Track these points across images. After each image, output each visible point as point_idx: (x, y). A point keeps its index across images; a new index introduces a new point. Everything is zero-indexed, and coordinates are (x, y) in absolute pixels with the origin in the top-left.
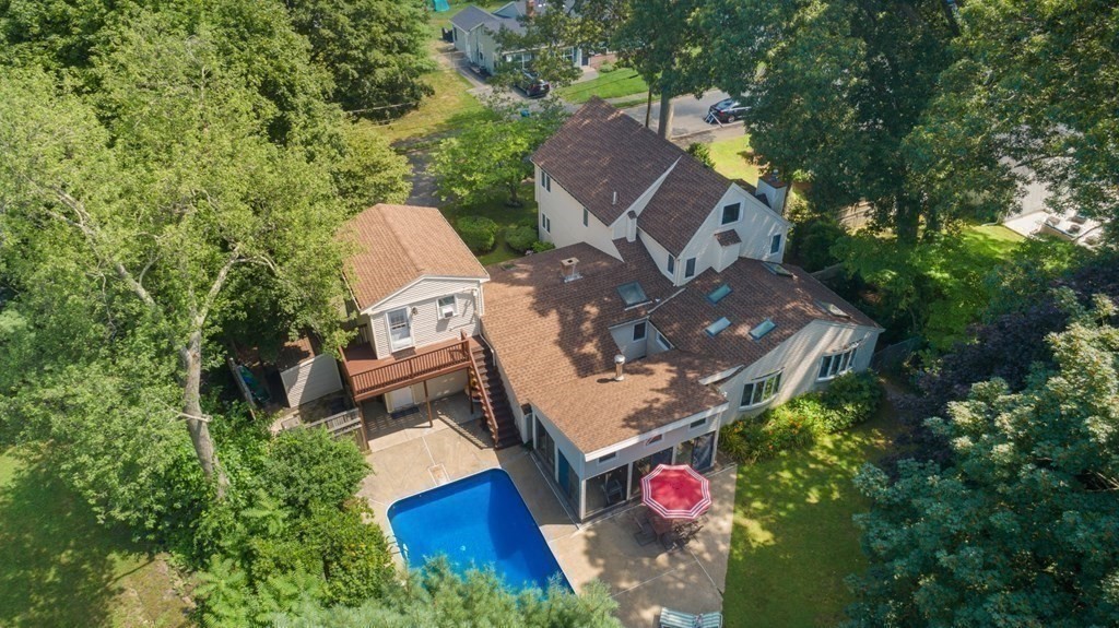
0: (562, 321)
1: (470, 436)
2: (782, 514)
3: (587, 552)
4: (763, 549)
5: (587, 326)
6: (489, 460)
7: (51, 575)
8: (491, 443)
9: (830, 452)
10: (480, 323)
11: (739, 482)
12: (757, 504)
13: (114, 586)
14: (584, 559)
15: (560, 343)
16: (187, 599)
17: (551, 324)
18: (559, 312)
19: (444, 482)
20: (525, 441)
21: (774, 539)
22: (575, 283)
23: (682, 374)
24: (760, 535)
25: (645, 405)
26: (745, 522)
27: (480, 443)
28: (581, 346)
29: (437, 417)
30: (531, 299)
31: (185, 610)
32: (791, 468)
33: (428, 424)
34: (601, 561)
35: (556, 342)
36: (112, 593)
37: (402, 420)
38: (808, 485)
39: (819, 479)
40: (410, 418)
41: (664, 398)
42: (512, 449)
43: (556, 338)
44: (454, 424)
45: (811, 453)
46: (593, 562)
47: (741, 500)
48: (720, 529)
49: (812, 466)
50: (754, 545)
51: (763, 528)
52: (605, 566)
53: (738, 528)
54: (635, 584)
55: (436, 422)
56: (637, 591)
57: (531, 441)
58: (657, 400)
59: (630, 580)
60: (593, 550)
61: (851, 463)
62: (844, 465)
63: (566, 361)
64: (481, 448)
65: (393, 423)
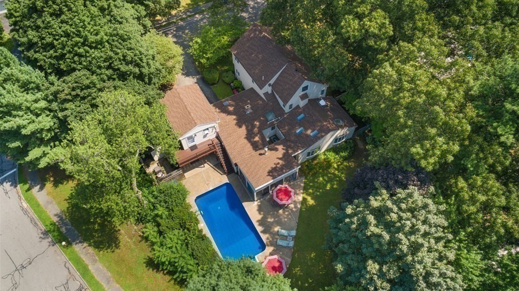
0: (247, 129)
1: (217, 170)
2: (318, 193)
3: (258, 210)
4: (312, 207)
5: (256, 130)
6: (225, 179)
7: (96, 227)
8: (225, 173)
9: (336, 169)
10: (218, 133)
11: (305, 183)
12: (311, 191)
13: (117, 229)
14: (257, 212)
15: (246, 138)
16: (139, 232)
17: (243, 131)
18: (245, 125)
19: (211, 189)
20: (236, 172)
21: (315, 202)
22: (250, 113)
23: (287, 151)
24: (311, 202)
25: (275, 166)
26: (306, 197)
27: (221, 173)
28: (254, 138)
29: (205, 163)
30: (235, 122)
31: (140, 236)
32: (323, 176)
33: (203, 166)
34: (262, 213)
35: (245, 138)
36: (117, 231)
37: (194, 165)
38: (327, 182)
39: (330, 180)
40: (197, 163)
41: (281, 162)
42: (232, 174)
43: (245, 136)
44: (212, 165)
45: (329, 170)
46: (260, 214)
47: (305, 189)
48: (299, 200)
49: (329, 175)
50: (308, 205)
51: (312, 199)
52: (263, 214)
53: (304, 199)
54: (272, 220)
55: (206, 165)
56: (273, 222)
57: (238, 172)
58: (278, 163)
59: (271, 219)
60: (260, 209)
61: (342, 173)
62: (339, 174)
63: (249, 145)
64: (222, 175)
65: (191, 166)
